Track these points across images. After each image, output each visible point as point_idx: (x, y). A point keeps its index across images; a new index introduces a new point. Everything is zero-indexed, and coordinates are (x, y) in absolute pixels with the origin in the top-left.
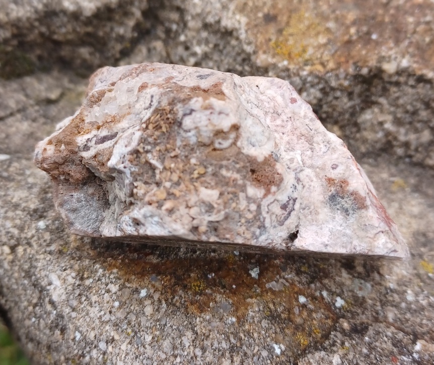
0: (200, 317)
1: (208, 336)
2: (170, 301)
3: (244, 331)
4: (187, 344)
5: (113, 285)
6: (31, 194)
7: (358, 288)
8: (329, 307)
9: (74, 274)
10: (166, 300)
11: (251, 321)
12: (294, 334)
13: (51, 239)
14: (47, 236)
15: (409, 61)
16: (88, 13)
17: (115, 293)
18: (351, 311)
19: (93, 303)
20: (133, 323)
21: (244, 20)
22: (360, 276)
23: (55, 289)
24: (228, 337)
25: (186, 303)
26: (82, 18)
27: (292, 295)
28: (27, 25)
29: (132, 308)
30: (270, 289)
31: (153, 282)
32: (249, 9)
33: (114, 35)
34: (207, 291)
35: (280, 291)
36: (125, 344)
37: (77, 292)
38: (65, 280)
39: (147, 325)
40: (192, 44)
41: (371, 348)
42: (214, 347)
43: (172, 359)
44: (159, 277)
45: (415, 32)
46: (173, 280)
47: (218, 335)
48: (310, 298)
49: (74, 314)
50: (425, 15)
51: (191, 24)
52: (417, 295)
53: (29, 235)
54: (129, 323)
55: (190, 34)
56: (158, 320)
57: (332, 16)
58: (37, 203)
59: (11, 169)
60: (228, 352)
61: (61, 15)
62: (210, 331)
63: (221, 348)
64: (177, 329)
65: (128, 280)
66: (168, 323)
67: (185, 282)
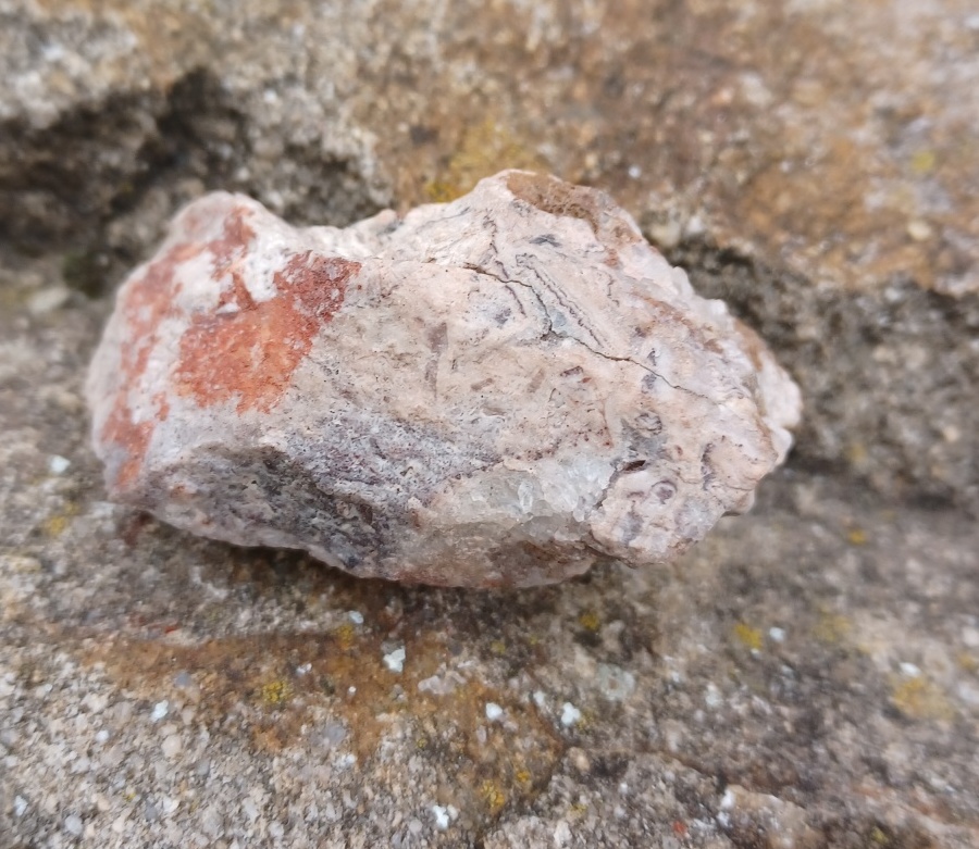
0: (280, 756)
1: (297, 796)
2: (217, 725)
3: (372, 782)
4: (253, 816)
5: (94, 696)
7: (607, 684)
8: (549, 725)
9: (11, 677)
10: (209, 725)
11: (388, 761)
12: (477, 783)
15: (704, 221)
16: (41, 123)
17: (100, 713)
18: (593, 731)
19: (53, 736)
20: (138, 775)
21: (369, 139)
22: (611, 660)
24: (340, 797)
25: (251, 729)
26: (29, 133)
27: (472, 703)
29: (136, 743)
30: (428, 693)
31: (182, 688)
32: (379, 115)
33: (98, 168)
34: (295, 701)
35: (447, 697)
36: (122, 819)
37: (19, 713)
39: (168, 777)
40: (264, 187)
41: (632, 805)
42: (309, 818)
43: (221, 845)
44: (194, 676)
45: (715, 163)
46: (223, 682)
47: (318, 792)
48: (510, 708)
49: (12, 761)
50: (735, 128)
51: (262, 146)
52: (726, 693)
54: (130, 775)
55: (259, 166)
56: (192, 767)
57: (549, 131)
60: (339, 826)
62: (301, 784)
63: (324, 820)
64: (233, 783)
65: (128, 685)
66: (212, 771)
67: (250, 685)
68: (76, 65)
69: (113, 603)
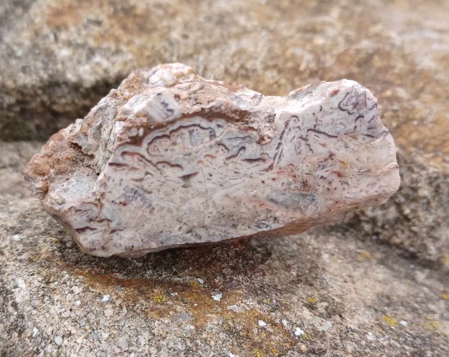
0: (159, 320)
1: (165, 337)
2: (131, 307)
3: (201, 338)
4: (143, 343)
6: (10, 216)
7: (318, 324)
8: (289, 334)
9: (40, 279)
10: (127, 307)
11: (210, 331)
12: (251, 349)
13: (23, 249)
14: (20, 247)
16: (87, 85)
17: (79, 294)
18: (310, 340)
19: (55, 302)
20: (91, 321)
22: (321, 315)
23: (19, 291)
24: (185, 341)
25: (146, 311)
26: (82, 90)
27: (252, 318)
28: (31, 92)
29: (93, 308)
30: (231, 310)
31: (117, 291)
34: (168, 302)
35: (240, 313)
36: (81, 338)
37: (41, 293)
38: (30, 283)
39: (105, 324)
44: (123, 288)
46: (136, 292)
47: (175, 337)
48: (270, 324)
49: (34, 312)
52: (377, 337)
53: (3, 245)
54: (88, 321)
56: (117, 321)
58: (15, 223)
61: (63, 86)
62: (167, 333)
63: (176, 349)
64: (135, 329)
65: (92, 286)
66: (126, 324)
67: (148, 295)
68: (105, 64)
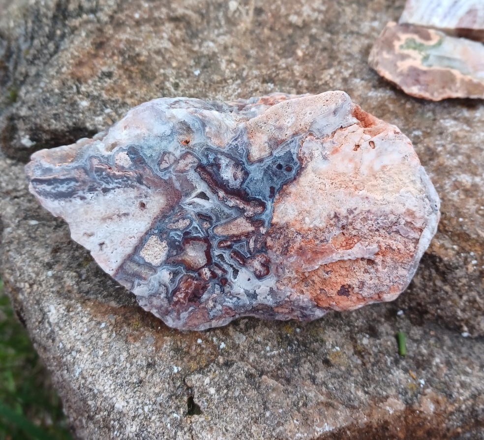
0: (133, 344)
1: (136, 356)
2: (118, 332)
4: (123, 360)
7: (237, 338)
9: (64, 308)
11: (164, 350)
12: (189, 361)
17: (86, 323)
18: (228, 351)
19: (72, 327)
20: (93, 343)
25: (127, 335)
29: (95, 333)
31: (110, 319)
34: (141, 329)
36: (87, 354)
37: (64, 319)
38: (58, 311)
39: (102, 345)
41: (231, 376)
43: (112, 367)
44: (115, 316)
46: (122, 319)
47: (142, 356)
48: (205, 341)
49: (60, 332)
52: (273, 346)
53: (42, 279)
54: (91, 342)
56: (109, 343)
58: (50, 258)
59: (38, 232)
62: (137, 353)
64: (119, 350)
65: (95, 316)
66: (114, 345)
67: (130, 322)
69: (97, 290)
